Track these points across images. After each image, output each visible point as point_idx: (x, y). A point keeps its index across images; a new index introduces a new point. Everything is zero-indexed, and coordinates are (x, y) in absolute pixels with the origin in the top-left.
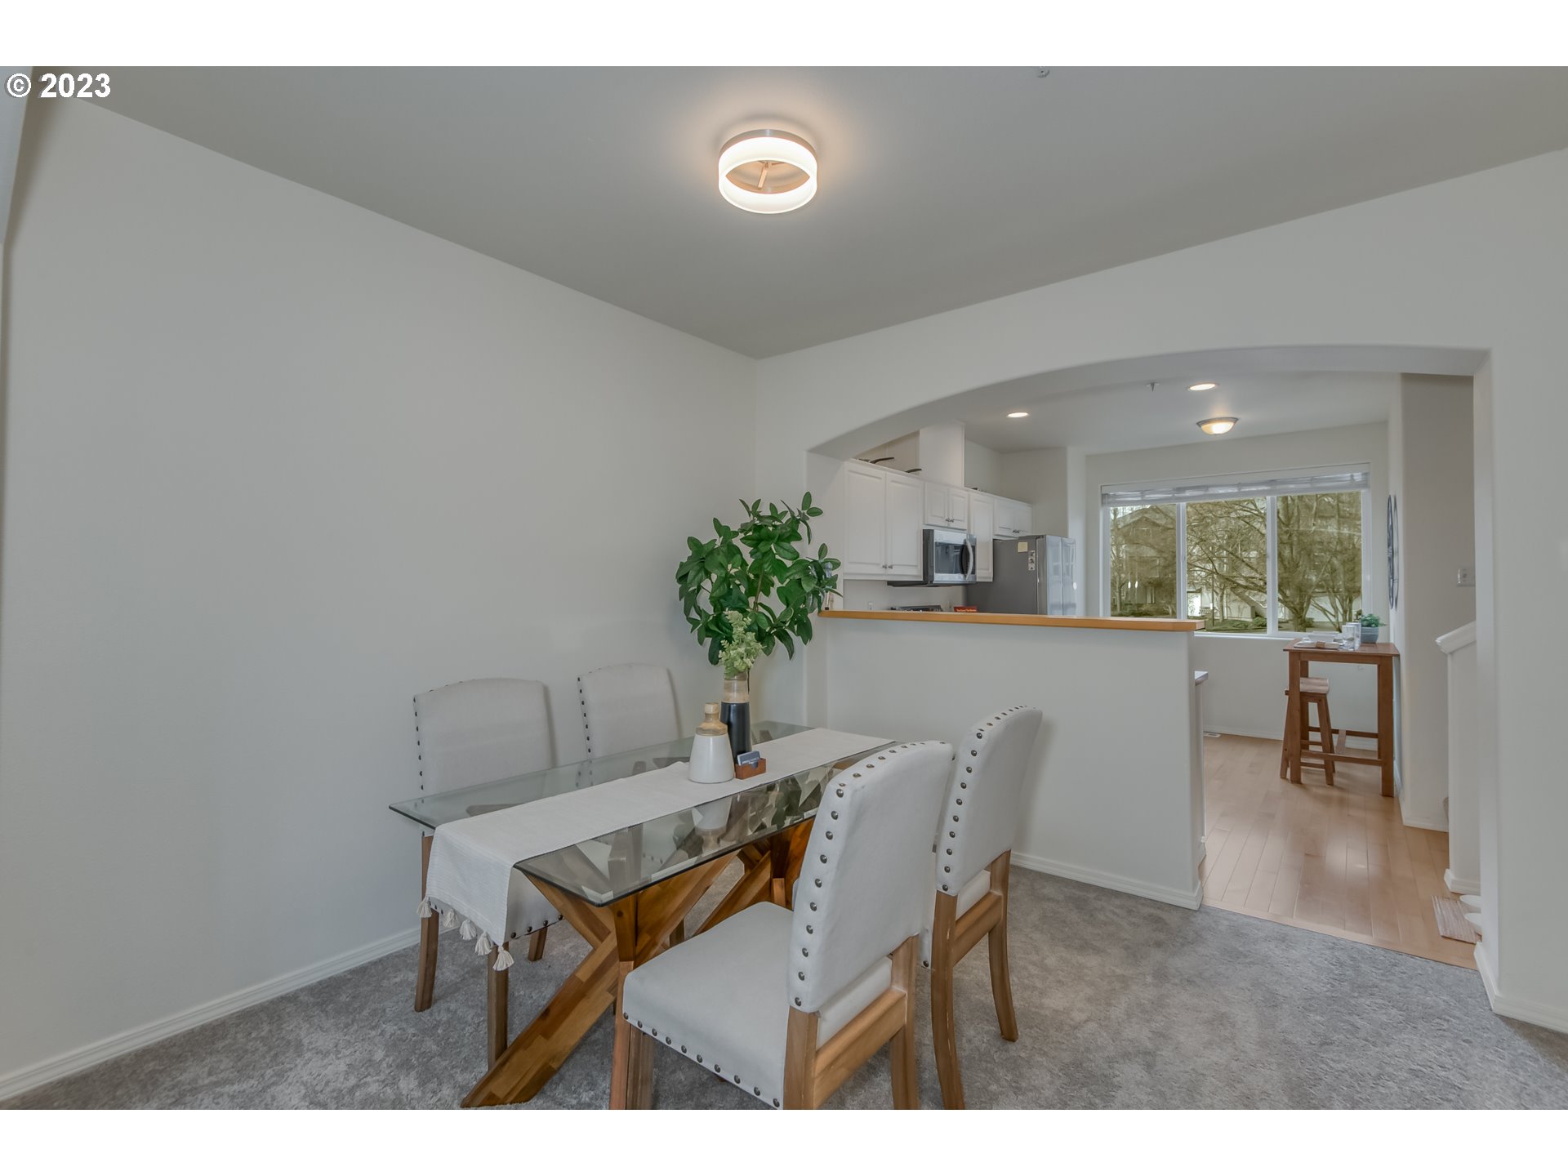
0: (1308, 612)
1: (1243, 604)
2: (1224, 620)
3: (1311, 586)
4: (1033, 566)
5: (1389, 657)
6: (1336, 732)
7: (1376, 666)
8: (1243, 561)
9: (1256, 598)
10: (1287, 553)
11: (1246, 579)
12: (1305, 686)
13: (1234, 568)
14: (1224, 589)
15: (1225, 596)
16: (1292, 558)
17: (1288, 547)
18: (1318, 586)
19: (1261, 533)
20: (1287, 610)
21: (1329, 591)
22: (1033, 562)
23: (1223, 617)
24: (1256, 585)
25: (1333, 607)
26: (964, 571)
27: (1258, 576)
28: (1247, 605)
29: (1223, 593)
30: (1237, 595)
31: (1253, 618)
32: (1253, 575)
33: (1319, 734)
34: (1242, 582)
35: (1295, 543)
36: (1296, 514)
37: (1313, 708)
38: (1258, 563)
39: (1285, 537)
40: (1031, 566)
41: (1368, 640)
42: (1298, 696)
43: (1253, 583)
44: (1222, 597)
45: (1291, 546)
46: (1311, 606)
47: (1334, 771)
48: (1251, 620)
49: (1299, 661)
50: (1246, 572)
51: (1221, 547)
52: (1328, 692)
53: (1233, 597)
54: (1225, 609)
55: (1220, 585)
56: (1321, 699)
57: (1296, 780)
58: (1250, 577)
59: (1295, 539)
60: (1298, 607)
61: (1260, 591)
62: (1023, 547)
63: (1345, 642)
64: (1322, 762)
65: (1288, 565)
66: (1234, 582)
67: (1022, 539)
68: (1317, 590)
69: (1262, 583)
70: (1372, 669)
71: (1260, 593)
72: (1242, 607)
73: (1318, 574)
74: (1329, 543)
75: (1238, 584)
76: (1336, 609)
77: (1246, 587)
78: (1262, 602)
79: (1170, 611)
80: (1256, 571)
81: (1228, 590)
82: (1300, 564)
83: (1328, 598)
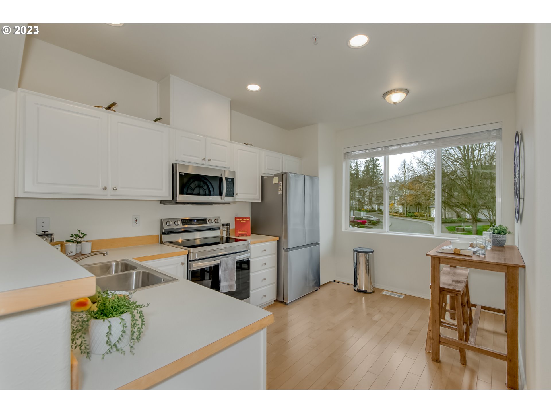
1: (453, 212)
2: (446, 218)
3: (479, 205)
5: (515, 268)
16: (472, 194)
18: (482, 205)
22: (280, 189)
23: (445, 217)
24: (456, 205)
25: (489, 214)
31: (457, 218)
32: (456, 201)
36: (473, 176)
44: (445, 210)
45: (471, 189)
46: (479, 214)
48: (456, 219)
53: (449, 210)
54: (446, 214)
55: (444, 205)
58: (454, 202)
59: (473, 186)
60: (474, 214)
62: (276, 180)
65: (470, 197)
67: (276, 175)
68: (481, 207)
72: (453, 213)
74: (487, 188)
76: (490, 214)
78: (460, 212)
79: (425, 215)
80: (456, 199)
82: (475, 196)
83: (485, 210)
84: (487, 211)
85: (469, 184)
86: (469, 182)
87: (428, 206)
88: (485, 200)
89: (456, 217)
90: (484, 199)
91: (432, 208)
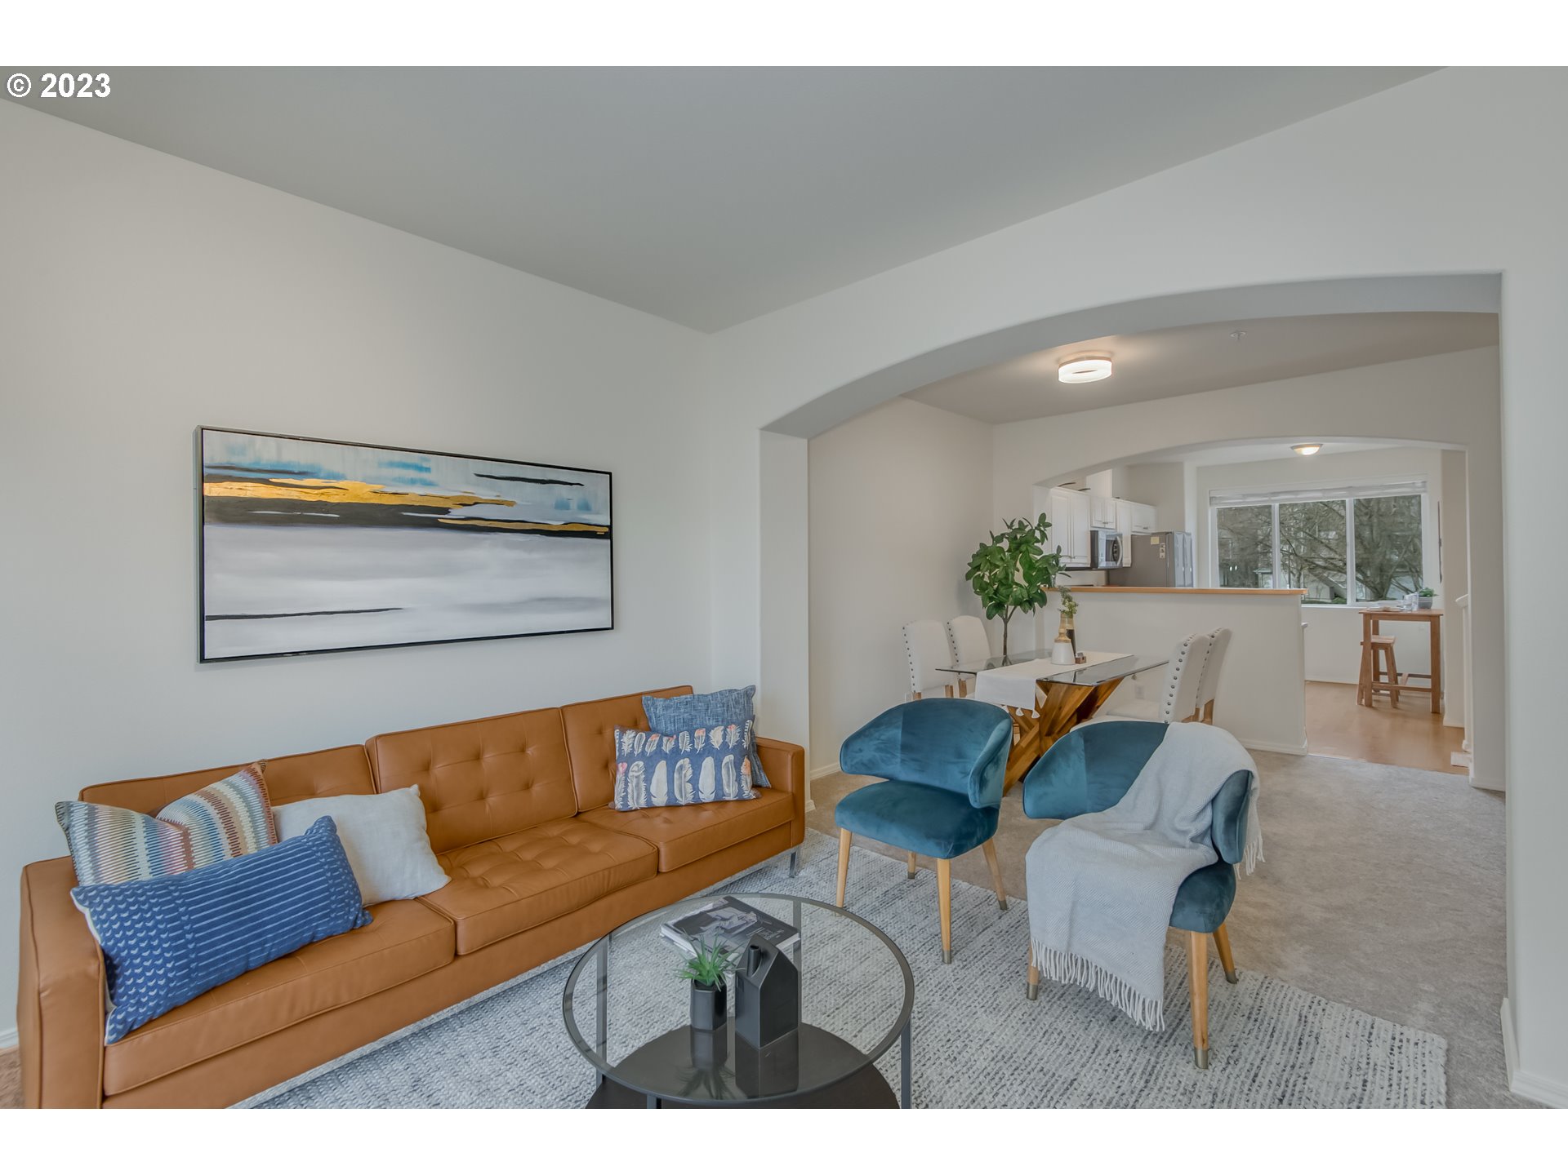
0: (1389, 592)
1: (1321, 585)
3: (1391, 566)
4: (1163, 554)
5: (1438, 617)
6: (1401, 675)
7: (1429, 623)
8: (1322, 543)
9: (1334, 578)
10: (1367, 533)
11: (1326, 560)
12: (1374, 639)
13: (1313, 550)
14: (1302, 568)
15: (1302, 577)
16: (1373, 540)
17: (1367, 528)
18: (1402, 566)
19: (1340, 515)
20: (1369, 590)
21: (1411, 571)
22: (1163, 551)
24: (1335, 566)
26: (1115, 560)
27: (1337, 556)
28: (1325, 586)
29: (1300, 574)
30: (1315, 576)
31: (1333, 596)
32: (1332, 555)
33: (1387, 676)
34: (1321, 563)
35: (1375, 525)
37: (1382, 653)
38: (1337, 544)
39: (1365, 519)
40: (1162, 555)
41: (1425, 606)
42: (1369, 646)
43: (1332, 564)
44: (1299, 578)
45: (1371, 527)
46: (1392, 586)
47: (1398, 700)
49: (1371, 621)
50: (1325, 553)
51: (1299, 529)
52: (1393, 643)
53: (1312, 578)
55: (1297, 565)
56: (1388, 647)
57: (1369, 705)
58: (1329, 558)
59: (1375, 520)
60: (1379, 587)
61: (1339, 571)
62: (1155, 541)
63: (1405, 607)
64: (1388, 692)
65: (1368, 547)
66: (1313, 563)
67: (1154, 535)
68: (1397, 570)
69: (1341, 564)
70: (1427, 625)
71: (1340, 574)
72: (1320, 587)
73: (1400, 553)
75: (1318, 565)
77: (1325, 568)
78: (1341, 583)
80: (1335, 552)
81: (1305, 571)
82: (1381, 544)
83: (1408, 577)
84: (1411, 580)
85: (1366, 514)
86: (1365, 511)
87: (1252, 569)
88: (1405, 552)
89: (1329, 597)
90: (1404, 550)
91: (1263, 573)
